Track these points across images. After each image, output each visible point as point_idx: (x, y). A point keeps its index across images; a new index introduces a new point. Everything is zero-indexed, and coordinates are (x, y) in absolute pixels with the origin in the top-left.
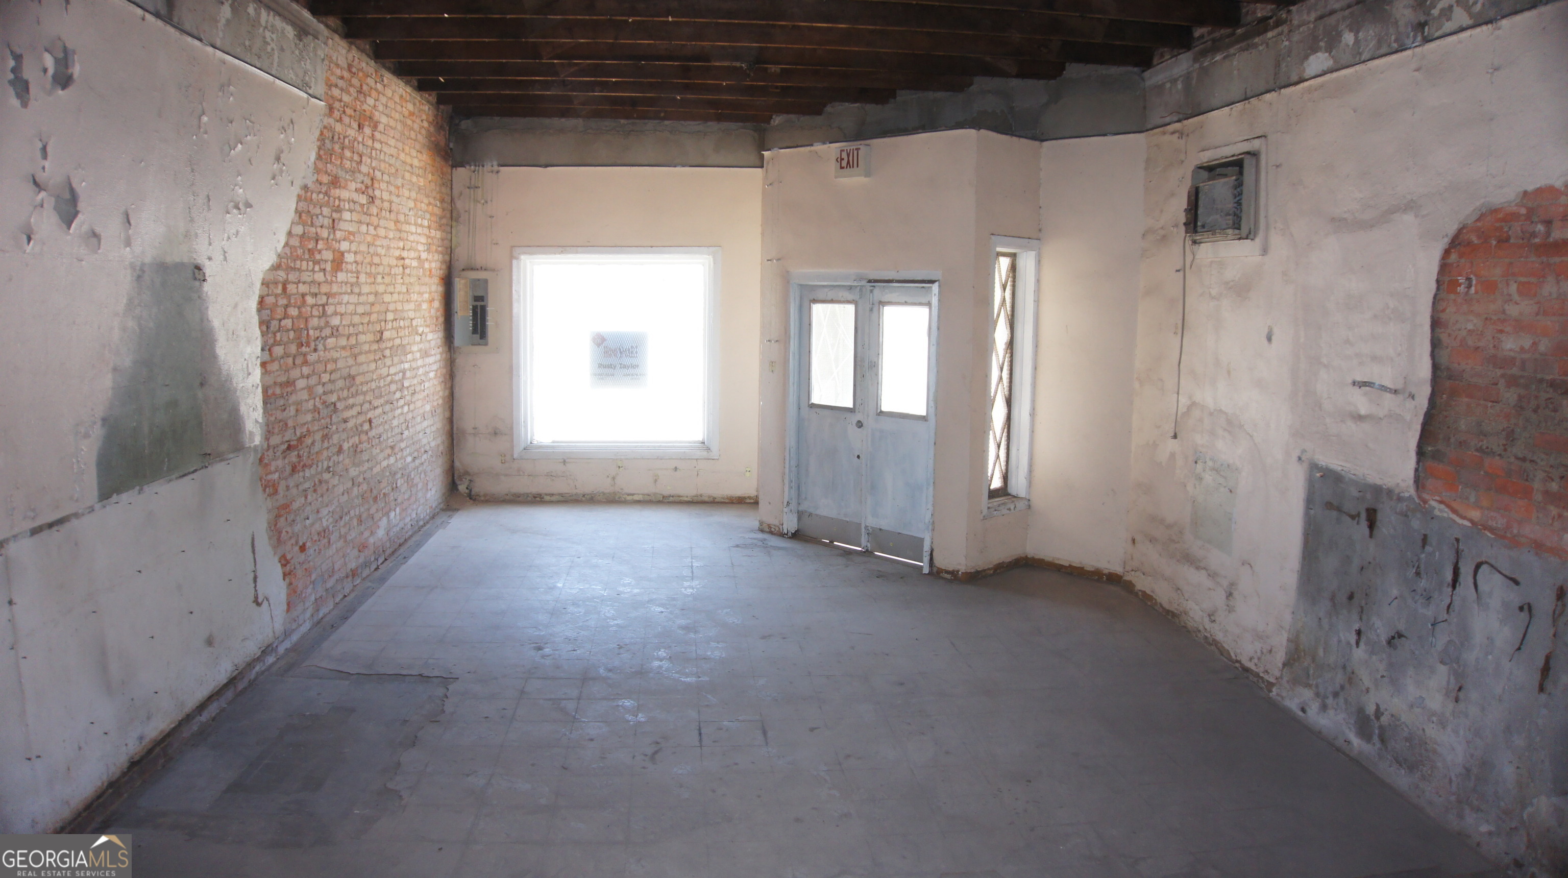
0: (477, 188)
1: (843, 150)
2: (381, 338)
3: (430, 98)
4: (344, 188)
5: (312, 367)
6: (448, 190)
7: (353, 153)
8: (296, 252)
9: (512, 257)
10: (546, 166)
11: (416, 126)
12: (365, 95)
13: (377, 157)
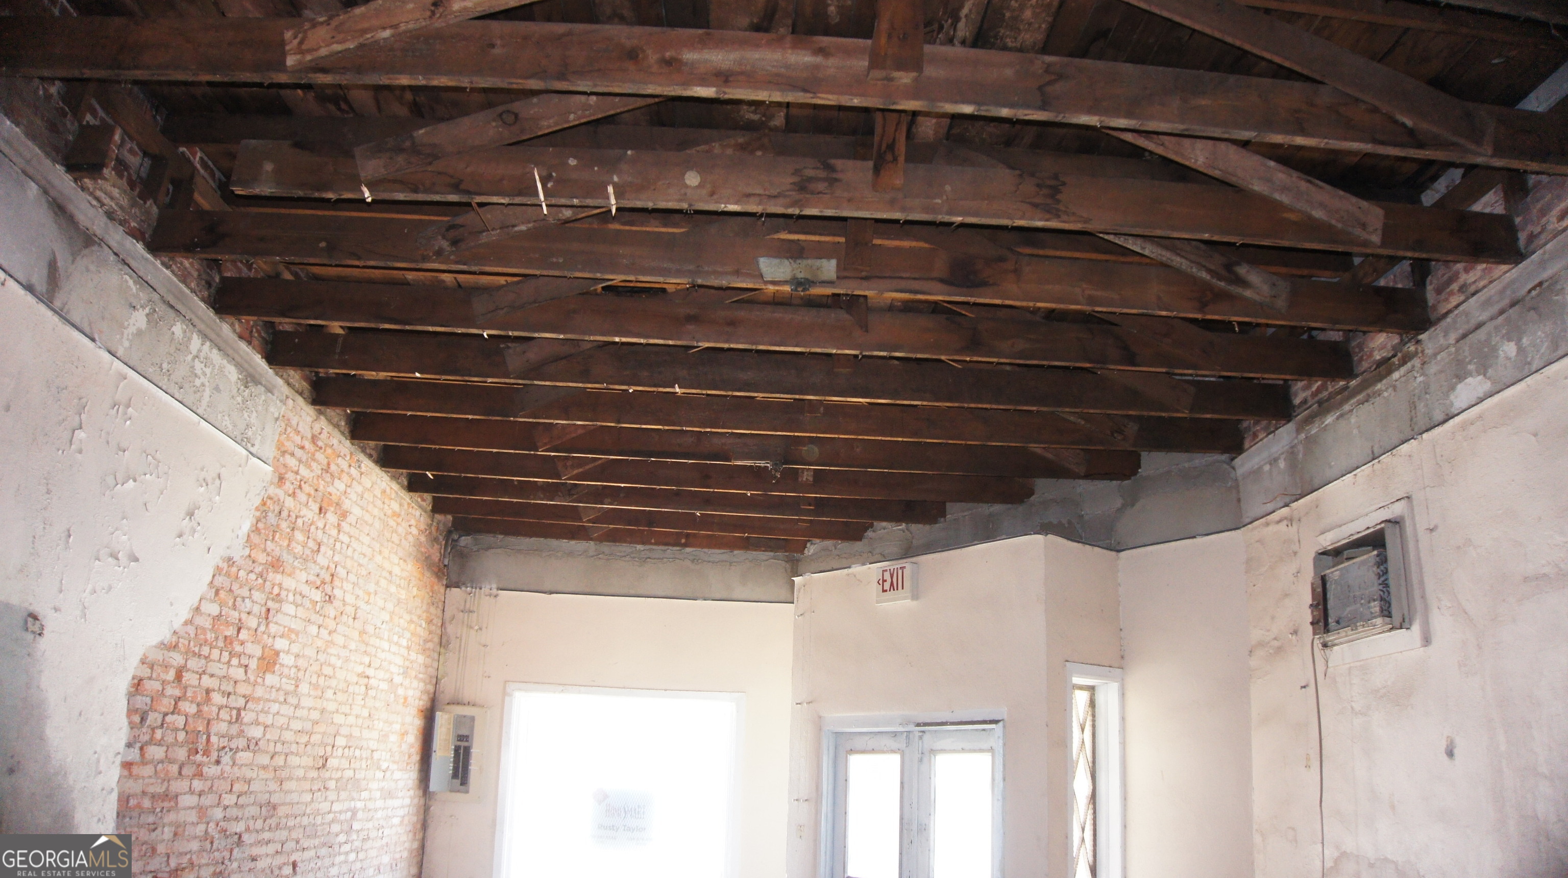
0: (471, 612)
1: (886, 570)
2: (324, 766)
3: (424, 504)
4: (290, 575)
5: (209, 783)
6: (440, 613)
7: (308, 538)
8: (205, 634)
9: (505, 694)
10: (551, 593)
11: (401, 530)
12: (332, 475)
13: (343, 551)
